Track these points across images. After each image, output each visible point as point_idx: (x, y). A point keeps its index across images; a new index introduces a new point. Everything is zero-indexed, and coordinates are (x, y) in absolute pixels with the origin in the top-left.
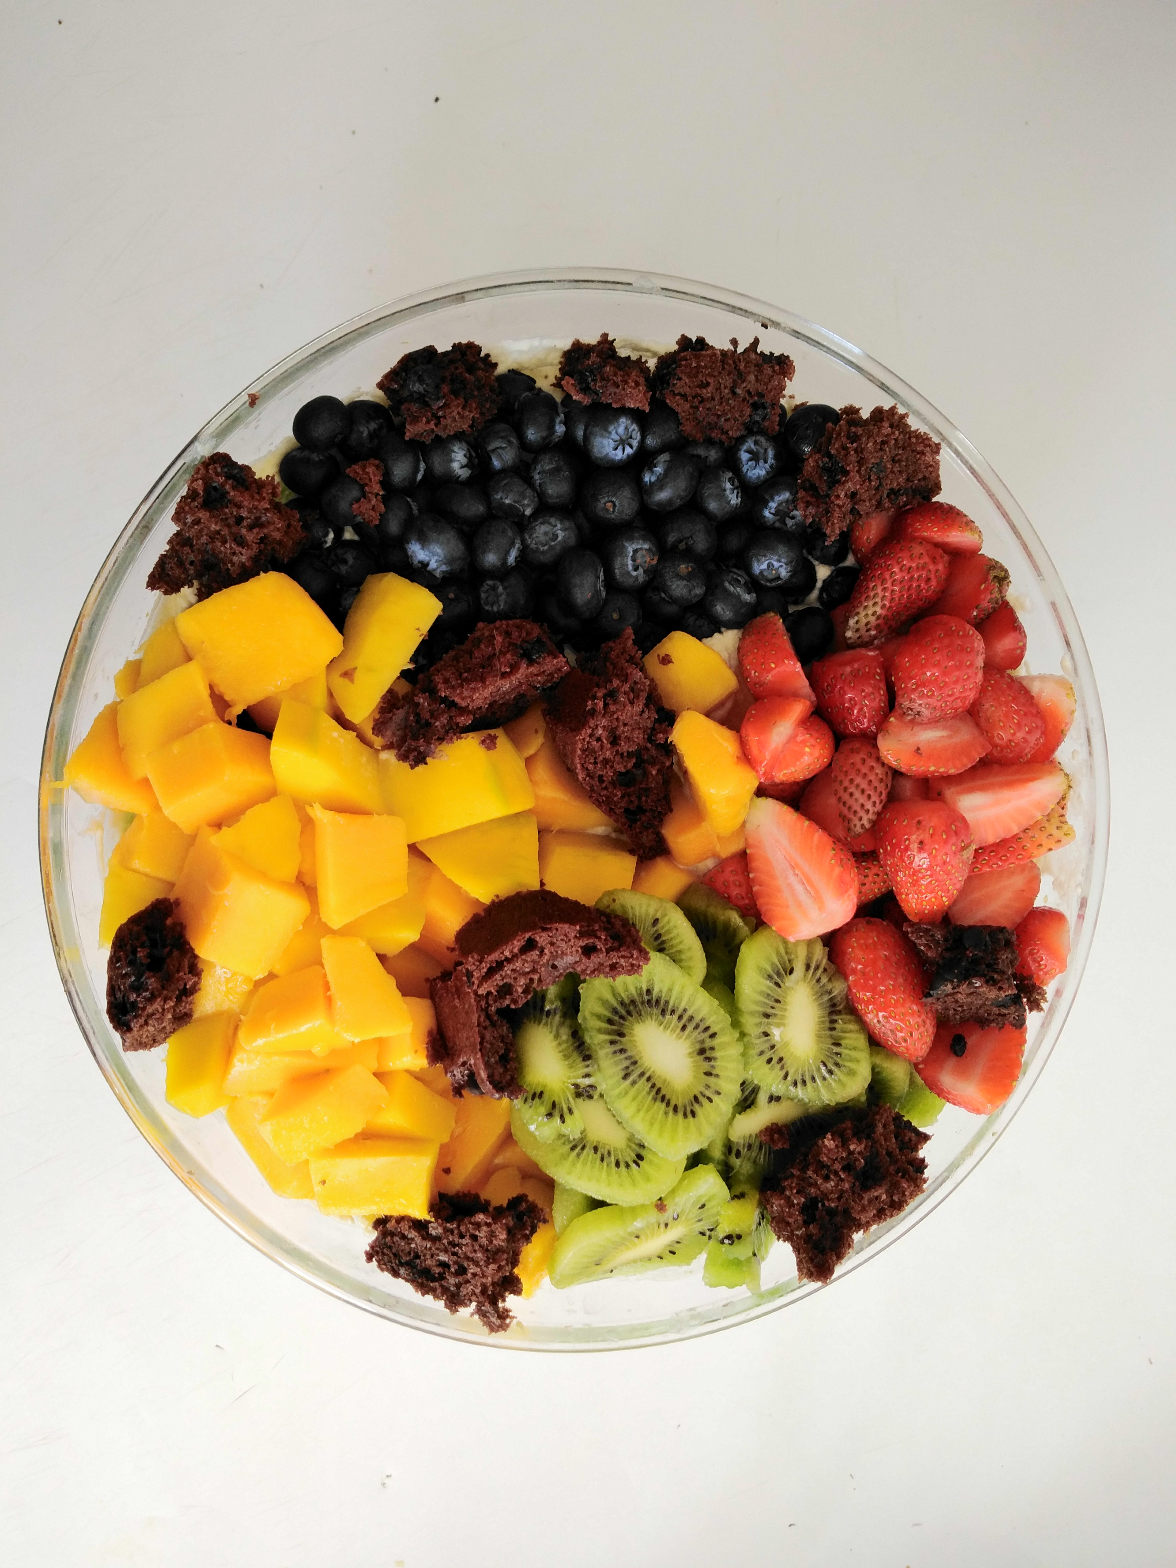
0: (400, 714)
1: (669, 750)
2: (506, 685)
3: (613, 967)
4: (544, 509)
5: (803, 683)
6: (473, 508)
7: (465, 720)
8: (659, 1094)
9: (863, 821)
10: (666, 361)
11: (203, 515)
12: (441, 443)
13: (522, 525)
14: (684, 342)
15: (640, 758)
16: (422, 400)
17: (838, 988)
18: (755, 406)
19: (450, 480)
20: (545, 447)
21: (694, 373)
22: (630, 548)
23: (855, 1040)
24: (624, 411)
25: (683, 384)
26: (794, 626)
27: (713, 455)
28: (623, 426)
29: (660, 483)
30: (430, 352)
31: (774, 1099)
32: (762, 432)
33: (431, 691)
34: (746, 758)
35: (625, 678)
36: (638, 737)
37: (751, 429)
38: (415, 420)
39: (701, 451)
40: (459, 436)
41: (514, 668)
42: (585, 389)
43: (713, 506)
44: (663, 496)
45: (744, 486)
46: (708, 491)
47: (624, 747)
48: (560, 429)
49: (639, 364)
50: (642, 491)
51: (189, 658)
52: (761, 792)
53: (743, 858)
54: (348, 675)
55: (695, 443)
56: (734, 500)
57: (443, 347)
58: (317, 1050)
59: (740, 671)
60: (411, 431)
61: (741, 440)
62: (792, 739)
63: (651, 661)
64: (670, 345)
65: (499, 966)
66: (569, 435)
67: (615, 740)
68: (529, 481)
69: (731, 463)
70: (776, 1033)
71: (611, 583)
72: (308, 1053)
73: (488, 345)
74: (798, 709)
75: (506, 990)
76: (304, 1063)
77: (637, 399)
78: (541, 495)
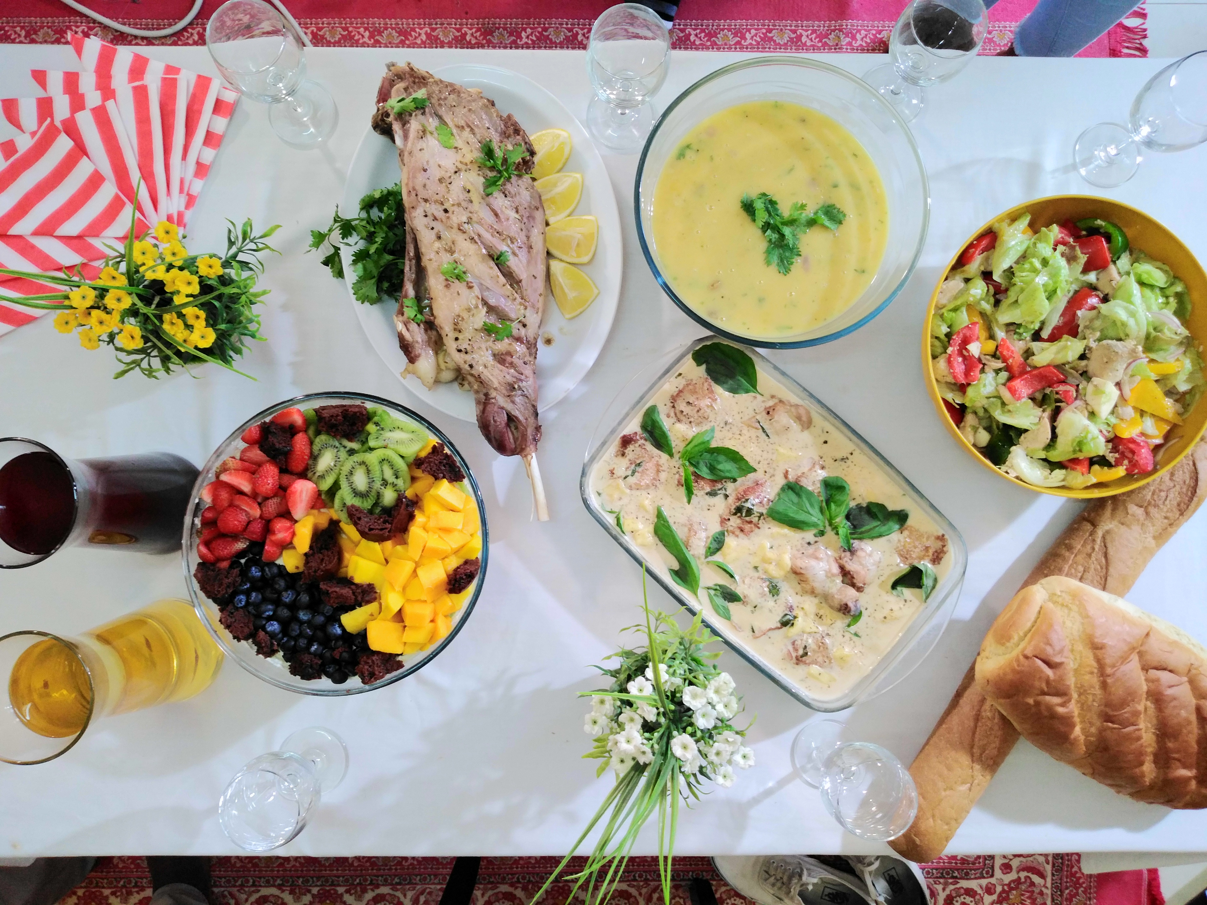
0: (367, 598)
1: (311, 547)
2: (337, 589)
3: (357, 510)
4: (301, 623)
5: (268, 541)
6: (319, 634)
7: (353, 587)
8: (368, 471)
9: (275, 500)
10: (246, 639)
11: (377, 673)
12: (315, 654)
13: (309, 622)
14: (239, 640)
15: (320, 551)
16: (311, 667)
17: (310, 462)
18: (232, 613)
19: (320, 644)
20: (291, 638)
21: (242, 632)
22: (287, 600)
23: (316, 448)
24: (267, 632)
25: (246, 630)
26: (260, 553)
27: (251, 608)
28: (269, 629)
29: (269, 610)
30: (302, 678)
31: (345, 447)
32: (234, 606)
33: (356, 600)
34: (294, 534)
35: (309, 573)
36: (317, 556)
37: (237, 609)
38: (317, 663)
39: (253, 611)
40: (310, 653)
41: (332, 592)
42: (272, 644)
43: (260, 596)
44: (270, 607)
45: (248, 596)
46: (258, 601)
47: (321, 556)
48: (285, 639)
49: (254, 643)
50: (275, 612)
51: (405, 643)
52: (296, 522)
53: (313, 507)
54: (372, 615)
55: (253, 615)
56: (254, 594)
57: (298, 677)
58: (436, 536)
59: (281, 554)
60: (320, 662)
61: (241, 608)
62: (280, 532)
63: (301, 570)
64: (243, 642)
65: (381, 530)
66: (284, 636)
67: (322, 560)
68: (301, 632)
69: (248, 603)
70: (332, 464)
71: (298, 594)
72: (439, 537)
73: (287, 671)
74: (273, 538)
75: (385, 522)
76: (442, 535)
77: (262, 634)
78: (300, 626)
